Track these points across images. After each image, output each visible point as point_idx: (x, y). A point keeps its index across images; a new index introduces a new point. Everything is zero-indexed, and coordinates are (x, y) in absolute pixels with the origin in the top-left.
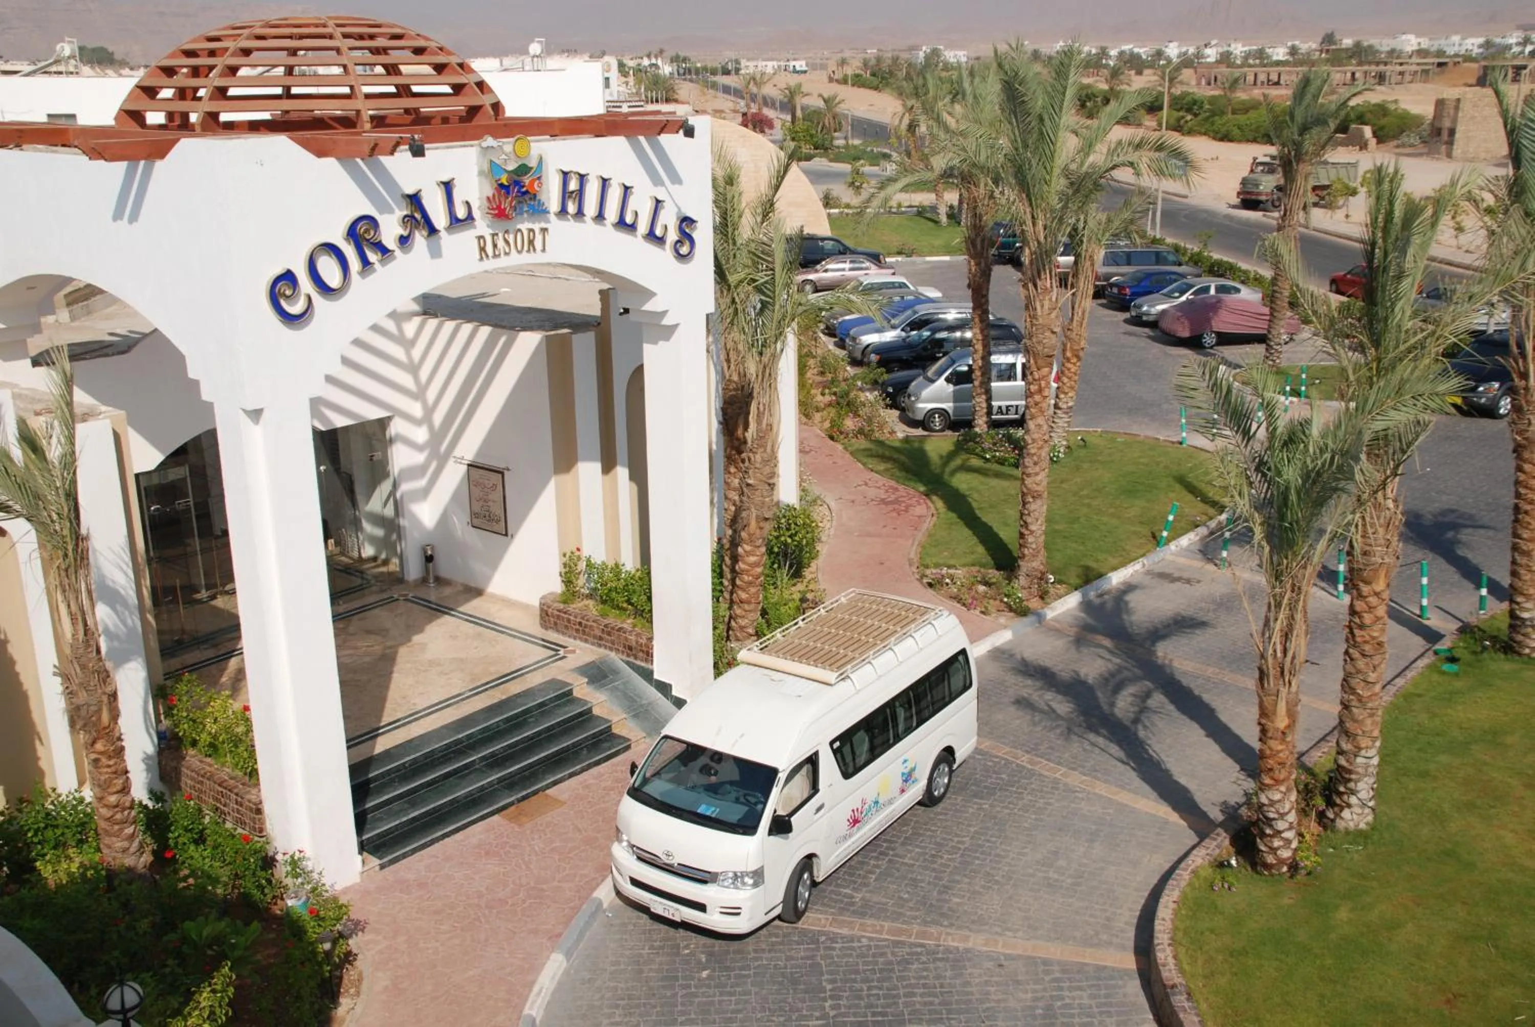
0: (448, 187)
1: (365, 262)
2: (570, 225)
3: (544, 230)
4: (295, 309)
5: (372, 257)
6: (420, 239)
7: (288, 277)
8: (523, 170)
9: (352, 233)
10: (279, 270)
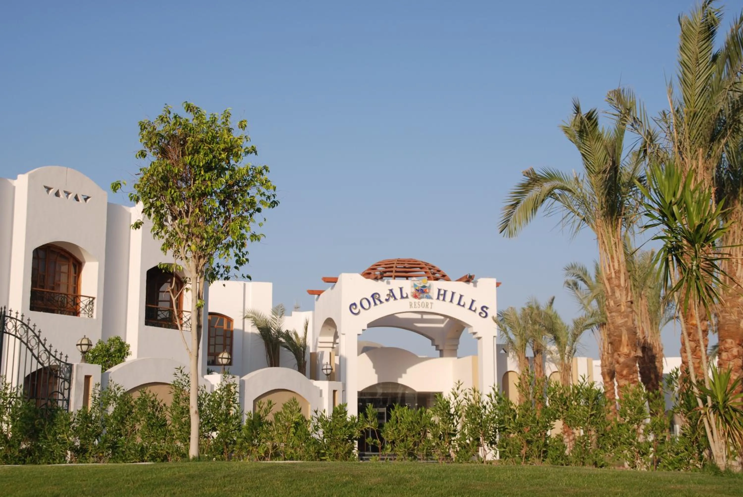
0: (401, 289)
1: (375, 304)
2: (440, 302)
3: (432, 303)
4: (356, 311)
5: (378, 302)
6: (392, 299)
7: (355, 304)
8: (424, 287)
9: (373, 296)
10: (353, 303)
